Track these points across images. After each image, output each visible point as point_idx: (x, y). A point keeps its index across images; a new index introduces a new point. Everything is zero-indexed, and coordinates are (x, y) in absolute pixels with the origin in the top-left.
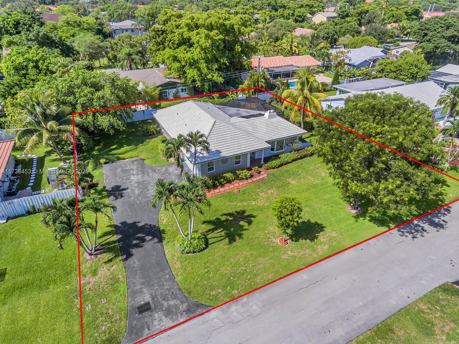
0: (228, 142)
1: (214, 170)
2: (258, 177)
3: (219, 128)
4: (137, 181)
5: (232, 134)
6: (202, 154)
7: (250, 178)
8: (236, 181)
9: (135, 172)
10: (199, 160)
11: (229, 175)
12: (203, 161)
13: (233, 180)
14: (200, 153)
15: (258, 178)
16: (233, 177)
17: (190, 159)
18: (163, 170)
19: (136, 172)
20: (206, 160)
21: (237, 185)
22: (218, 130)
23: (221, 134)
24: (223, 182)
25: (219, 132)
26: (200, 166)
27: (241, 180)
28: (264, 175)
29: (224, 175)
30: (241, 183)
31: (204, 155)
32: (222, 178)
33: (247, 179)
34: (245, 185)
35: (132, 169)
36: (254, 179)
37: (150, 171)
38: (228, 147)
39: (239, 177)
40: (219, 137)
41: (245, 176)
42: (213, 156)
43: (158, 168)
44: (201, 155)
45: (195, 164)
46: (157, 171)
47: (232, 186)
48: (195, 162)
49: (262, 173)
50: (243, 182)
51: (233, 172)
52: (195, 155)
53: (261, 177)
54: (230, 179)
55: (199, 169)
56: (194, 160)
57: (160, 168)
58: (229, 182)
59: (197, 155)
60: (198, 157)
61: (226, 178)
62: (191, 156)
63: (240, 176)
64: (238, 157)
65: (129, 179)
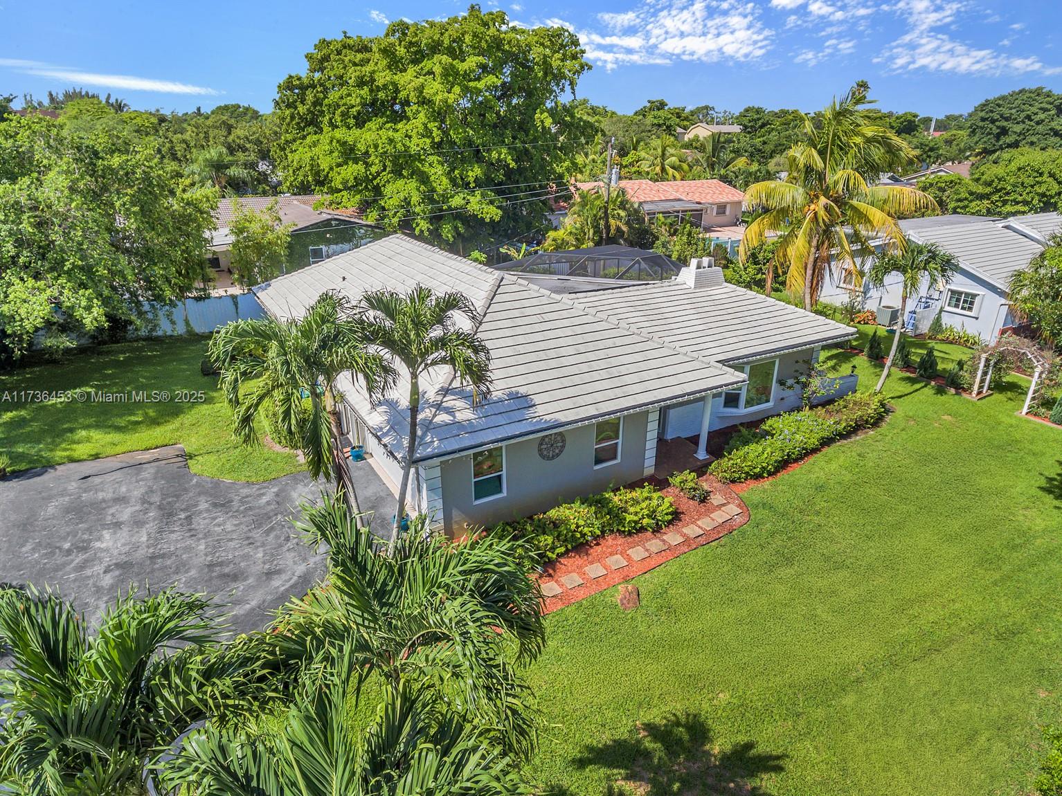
0: (564, 361)
1: (504, 494)
2: (707, 520)
3: (517, 304)
4: (124, 558)
5: (578, 330)
6: (450, 411)
7: (670, 523)
8: (610, 540)
9: (126, 514)
10: (433, 444)
11: (575, 515)
12: (454, 445)
13: (596, 537)
14: (439, 407)
15: (706, 523)
16: (597, 523)
17: (385, 440)
18: (264, 500)
19: (133, 515)
20: (467, 440)
21: (617, 561)
22: (516, 313)
23: (528, 329)
24: (553, 549)
25: (519, 322)
26: (437, 472)
27: (630, 534)
28: (724, 509)
29: (553, 513)
30: (637, 553)
31: (460, 416)
32: (542, 529)
33: (657, 530)
34: (659, 559)
35: (121, 500)
36: (692, 530)
37: (203, 506)
38: (566, 382)
39: (621, 521)
40: (521, 339)
41: (652, 515)
42: (501, 420)
43: (245, 491)
44: (443, 418)
45: (411, 461)
46: (235, 504)
47: (595, 570)
48: (412, 449)
49: (716, 499)
50: (641, 543)
51: (592, 496)
52: (414, 417)
53: (719, 517)
54: (583, 535)
55: (430, 489)
56: (406, 443)
57: (253, 490)
58: (579, 546)
59: (420, 417)
60: (429, 425)
61: (563, 529)
62: (394, 425)
63: (629, 518)
64: (607, 428)
65: (84, 549)
